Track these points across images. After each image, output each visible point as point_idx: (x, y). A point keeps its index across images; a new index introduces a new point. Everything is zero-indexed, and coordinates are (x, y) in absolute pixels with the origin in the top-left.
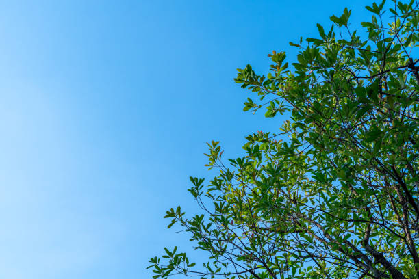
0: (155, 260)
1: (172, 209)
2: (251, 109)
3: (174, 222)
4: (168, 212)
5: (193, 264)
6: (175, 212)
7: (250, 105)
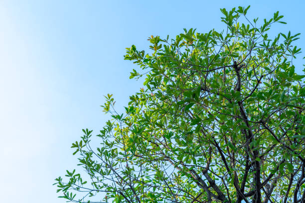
0: (59, 180)
1: (77, 142)
2: (136, 77)
3: (78, 150)
4: (73, 144)
5: (86, 182)
6: (79, 144)
7: (134, 74)
